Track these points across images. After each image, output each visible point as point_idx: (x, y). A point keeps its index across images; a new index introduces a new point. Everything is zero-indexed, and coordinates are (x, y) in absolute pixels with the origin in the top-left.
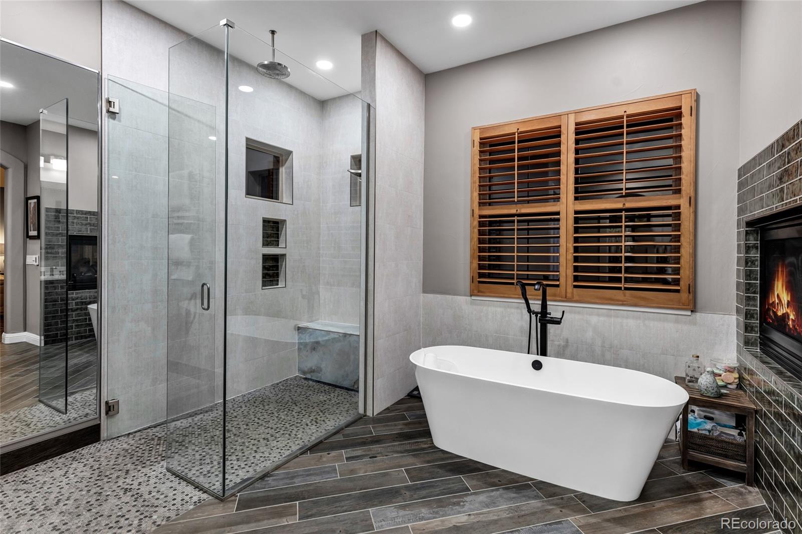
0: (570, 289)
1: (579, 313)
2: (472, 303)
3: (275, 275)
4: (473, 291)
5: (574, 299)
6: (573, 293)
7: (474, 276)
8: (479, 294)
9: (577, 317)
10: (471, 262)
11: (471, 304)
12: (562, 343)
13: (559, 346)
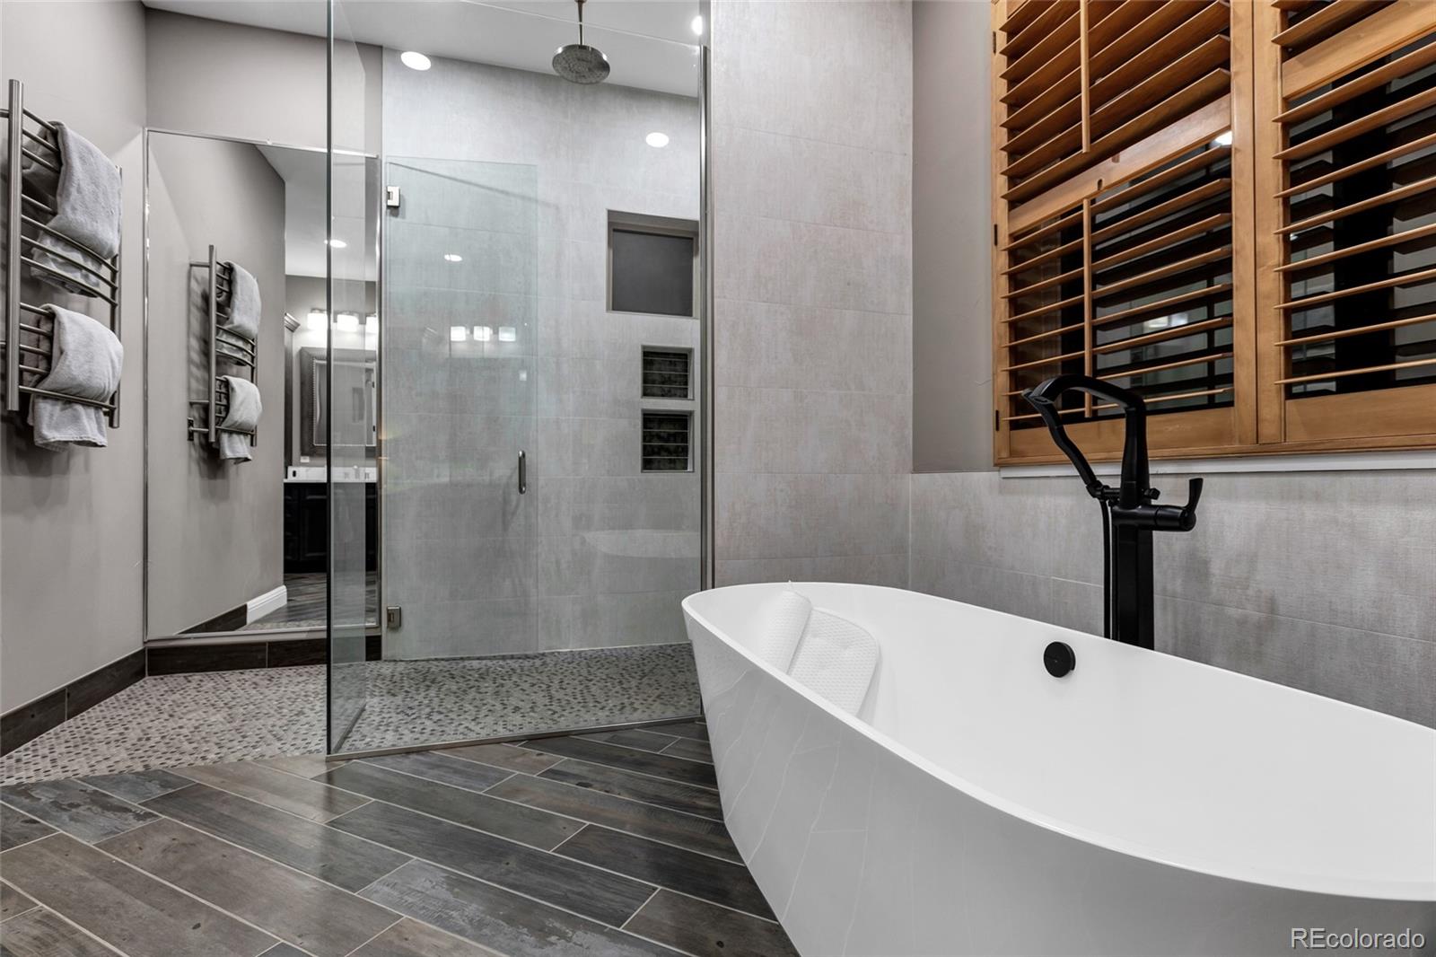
0: (1272, 406)
1: (1318, 497)
2: (1002, 490)
3: (680, 449)
4: (999, 452)
5: (1290, 442)
6: (1284, 421)
7: (1001, 411)
8: (1016, 460)
9: (1310, 512)
10: (994, 374)
11: (1000, 492)
12: (1254, 614)
13: (1242, 622)
